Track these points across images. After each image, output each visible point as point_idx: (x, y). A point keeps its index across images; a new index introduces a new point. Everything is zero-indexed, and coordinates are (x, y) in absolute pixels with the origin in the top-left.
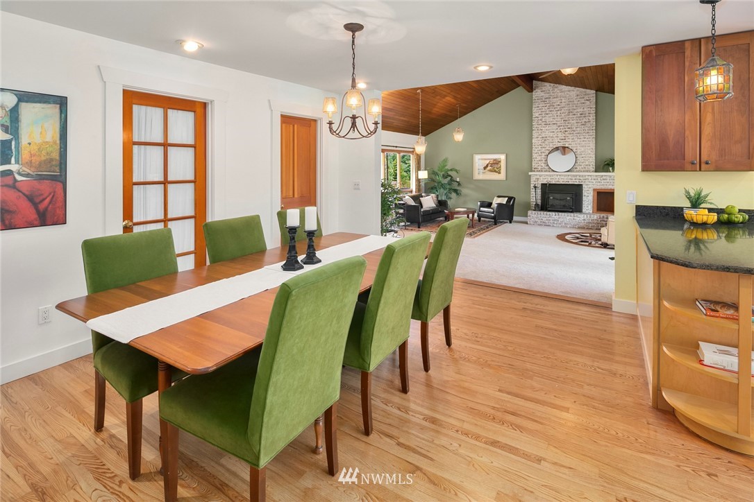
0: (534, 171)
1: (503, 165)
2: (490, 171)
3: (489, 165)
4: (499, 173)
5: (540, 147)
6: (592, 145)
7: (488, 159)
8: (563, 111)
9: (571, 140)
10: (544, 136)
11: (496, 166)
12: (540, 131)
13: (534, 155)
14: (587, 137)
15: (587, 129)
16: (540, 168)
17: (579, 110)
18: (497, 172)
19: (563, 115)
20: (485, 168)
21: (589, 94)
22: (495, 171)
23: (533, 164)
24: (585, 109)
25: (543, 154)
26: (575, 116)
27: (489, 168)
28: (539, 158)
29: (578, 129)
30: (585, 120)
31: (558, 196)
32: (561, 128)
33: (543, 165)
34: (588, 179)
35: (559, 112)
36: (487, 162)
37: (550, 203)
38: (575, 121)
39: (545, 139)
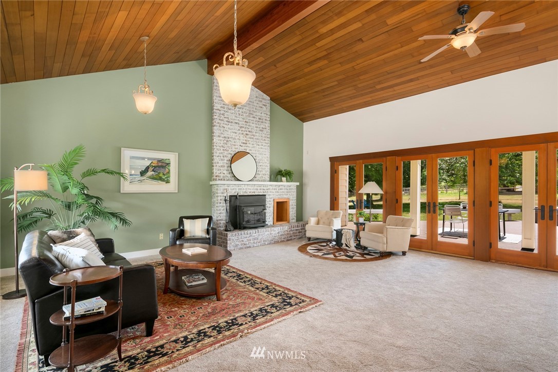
0: (216, 180)
1: (173, 169)
2: (152, 178)
3: (151, 169)
4: (168, 182)
5: (222, 148)
6: (268, 154)
7: (149, 159)
8: (244, 110)
9: (251, 146)
10: (226, 136)
11: (162, 170)
12: (222, 129)
13: (216, 159)
14: (264, 144)
15: (264, 135)
16: (222, 175)
17: (258, 114)
18: (163, 180)
19: (244, 114)
20: (143, 173)
21: (265, 100)
22: (161, 179)
23: (215, 171)
24: (263, 115)
25: (225, 158)
26: (255, 119)
27: (150, 173)
28: (221, 163)
29: (257, 134)
30: (262, 126)
31: (252, 209)
32: (243, 129)
33: (225, 172)
34: (269, 189)
35: (241, 110)
36: (147, 163)
37: (246, 219)
38: (254, 125)
39: (227, 139)
